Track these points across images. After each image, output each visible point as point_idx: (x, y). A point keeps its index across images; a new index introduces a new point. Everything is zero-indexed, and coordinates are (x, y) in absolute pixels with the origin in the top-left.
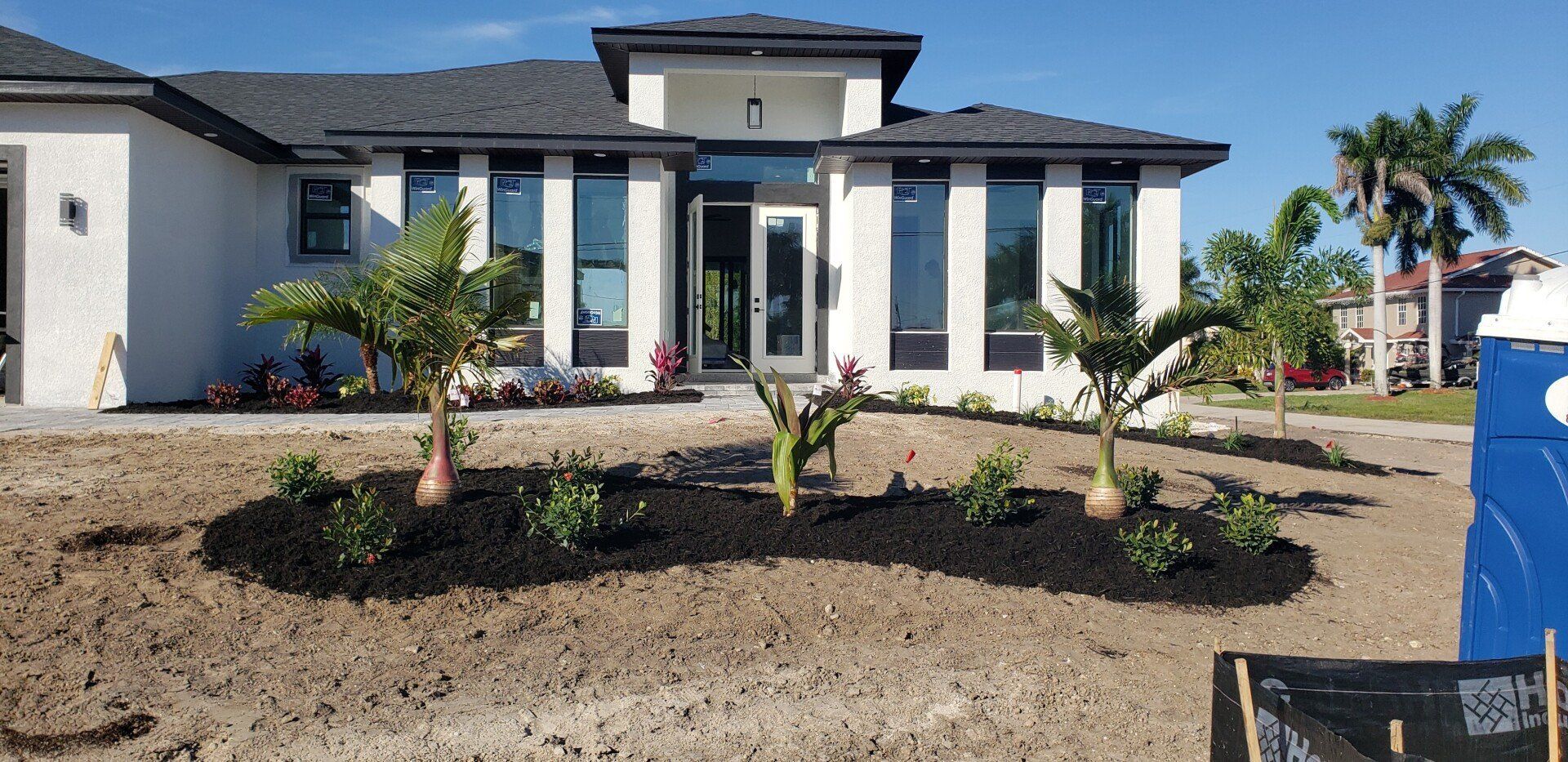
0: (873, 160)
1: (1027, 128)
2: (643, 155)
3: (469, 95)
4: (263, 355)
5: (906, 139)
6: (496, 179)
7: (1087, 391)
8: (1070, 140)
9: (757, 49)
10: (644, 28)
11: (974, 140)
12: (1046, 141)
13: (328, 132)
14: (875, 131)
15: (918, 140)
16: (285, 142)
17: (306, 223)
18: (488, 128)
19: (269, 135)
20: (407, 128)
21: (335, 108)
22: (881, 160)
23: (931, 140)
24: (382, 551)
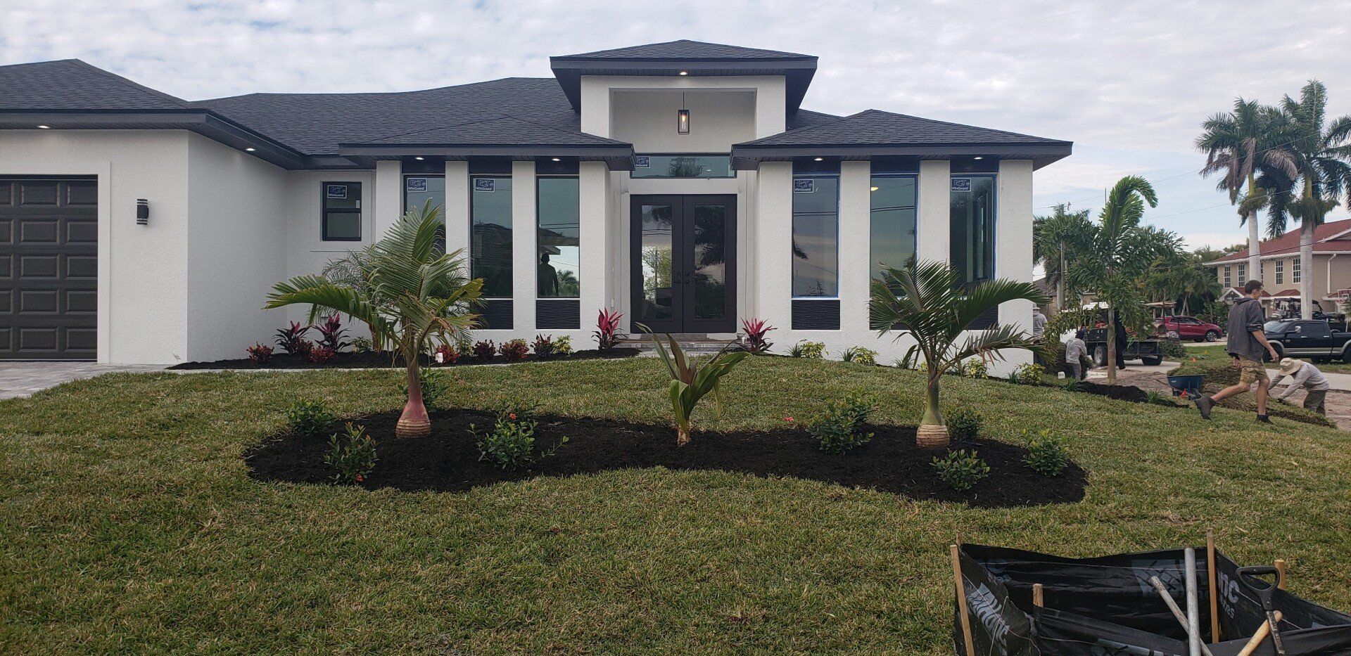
0: (776, 159)
1: (906, 130)
2: (590, 159)
3: (457, 110)
4: (291, 322)
5: (804, 142)
6: (475, 180)
7: (917, 348)
8: (939, 141)
9: (683, 71)
10: (592, 56)
11: (859, 141)
12: (918, 142)
13: (342, 145)
14: (779, 136)
15: (813, 143)
16: (308, 153)
17: (326, 216)
18: (468, 139)
19: (298, 147)
20: (404, 141)
21: (349, 123)
22: (783, 159)
23: (823, 142)
24: (368, 472)
